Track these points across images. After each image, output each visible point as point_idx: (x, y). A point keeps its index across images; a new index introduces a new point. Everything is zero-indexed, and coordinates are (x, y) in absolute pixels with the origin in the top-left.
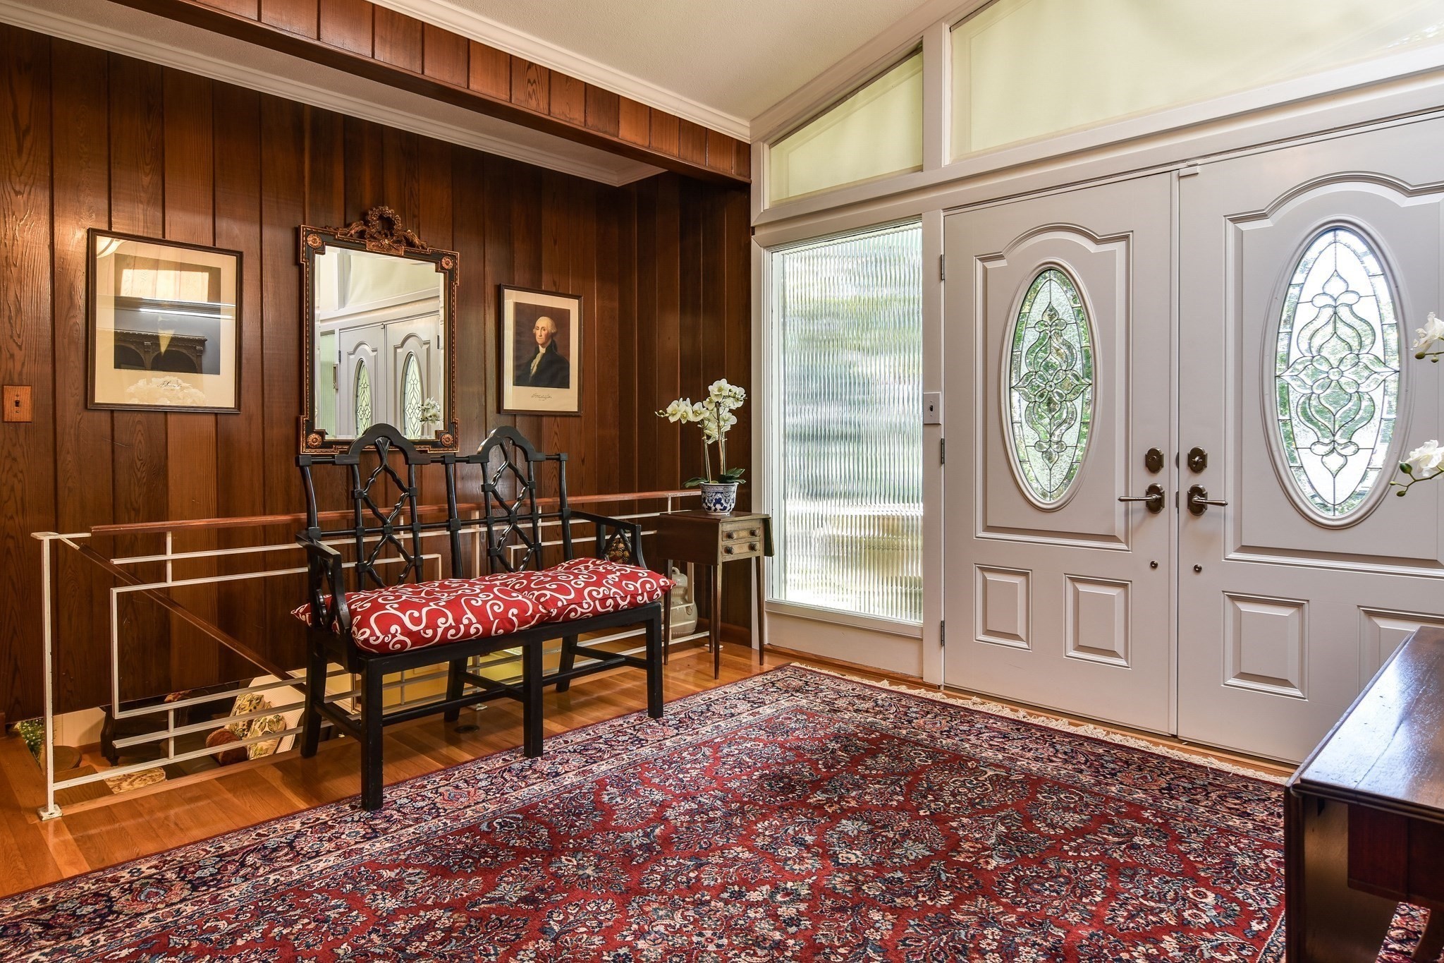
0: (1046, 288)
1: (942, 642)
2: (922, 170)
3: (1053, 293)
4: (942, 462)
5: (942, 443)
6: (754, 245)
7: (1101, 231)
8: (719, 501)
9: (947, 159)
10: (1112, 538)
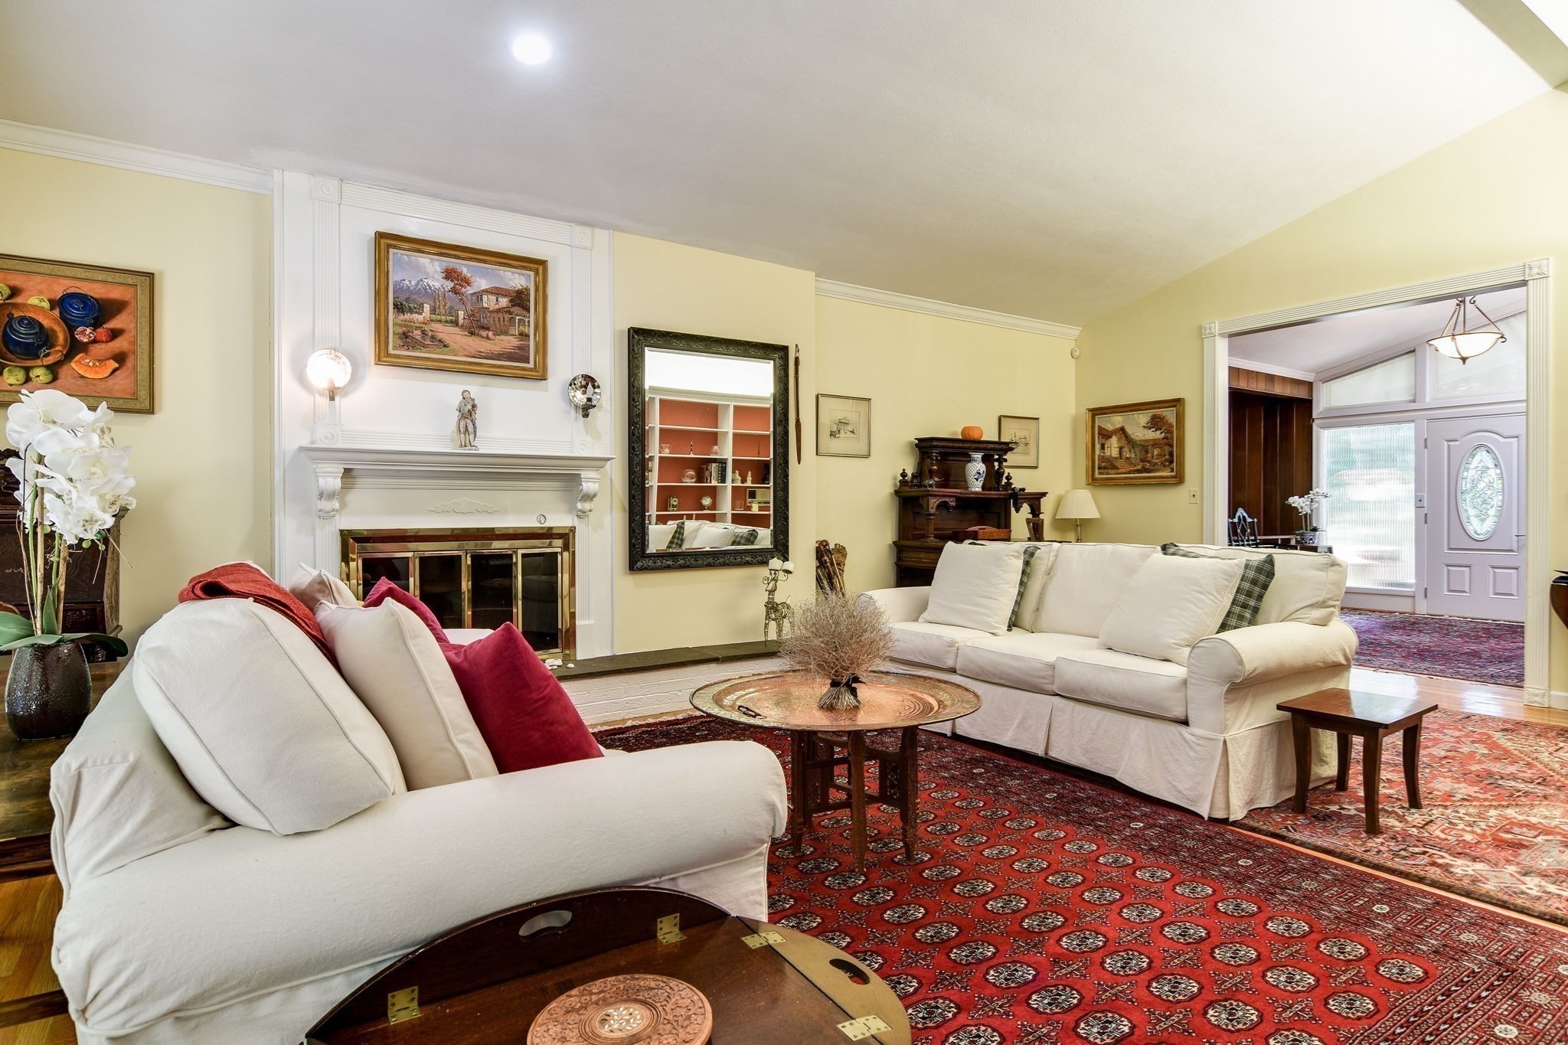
0: (1479, 454)
1: (1426, 596)
2: (1414, 402)
3: (1482, 456)
4: (1426, 522)
5: (1426, 515)
6: (1315, 427)
7: (1506, 434)
8: (1311, 539)
9: (1428, 399)
10: (1512, 551)
